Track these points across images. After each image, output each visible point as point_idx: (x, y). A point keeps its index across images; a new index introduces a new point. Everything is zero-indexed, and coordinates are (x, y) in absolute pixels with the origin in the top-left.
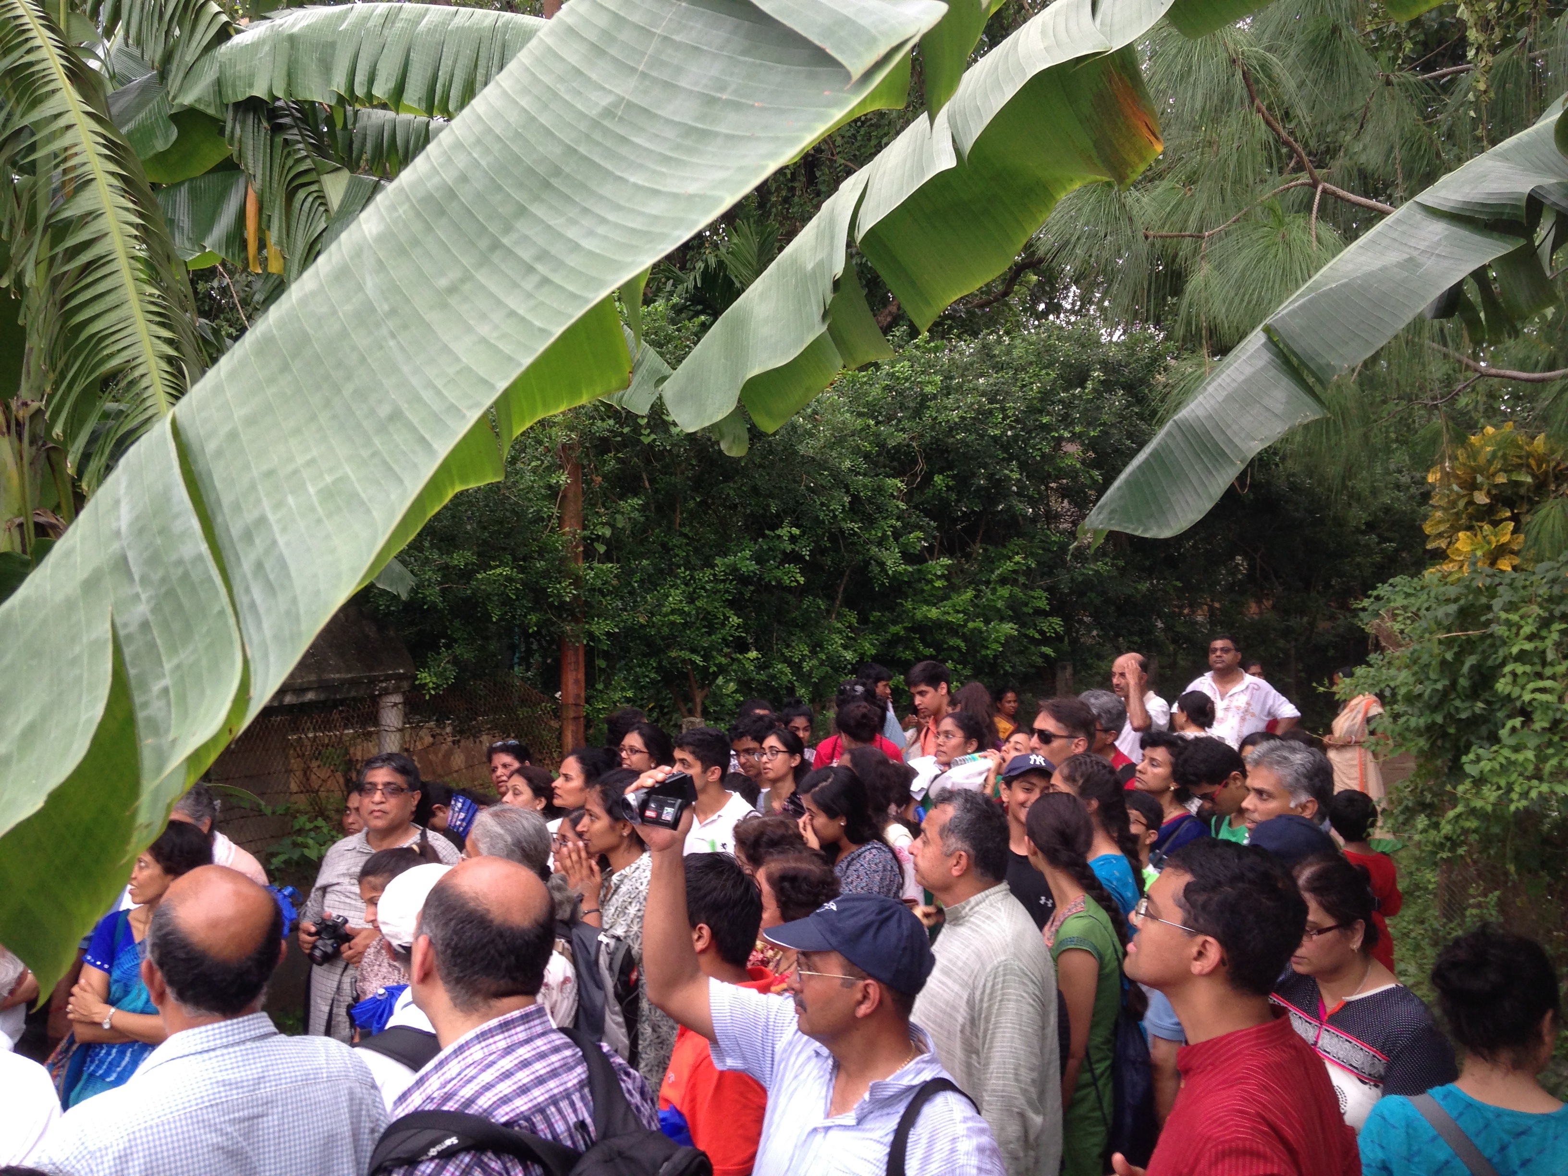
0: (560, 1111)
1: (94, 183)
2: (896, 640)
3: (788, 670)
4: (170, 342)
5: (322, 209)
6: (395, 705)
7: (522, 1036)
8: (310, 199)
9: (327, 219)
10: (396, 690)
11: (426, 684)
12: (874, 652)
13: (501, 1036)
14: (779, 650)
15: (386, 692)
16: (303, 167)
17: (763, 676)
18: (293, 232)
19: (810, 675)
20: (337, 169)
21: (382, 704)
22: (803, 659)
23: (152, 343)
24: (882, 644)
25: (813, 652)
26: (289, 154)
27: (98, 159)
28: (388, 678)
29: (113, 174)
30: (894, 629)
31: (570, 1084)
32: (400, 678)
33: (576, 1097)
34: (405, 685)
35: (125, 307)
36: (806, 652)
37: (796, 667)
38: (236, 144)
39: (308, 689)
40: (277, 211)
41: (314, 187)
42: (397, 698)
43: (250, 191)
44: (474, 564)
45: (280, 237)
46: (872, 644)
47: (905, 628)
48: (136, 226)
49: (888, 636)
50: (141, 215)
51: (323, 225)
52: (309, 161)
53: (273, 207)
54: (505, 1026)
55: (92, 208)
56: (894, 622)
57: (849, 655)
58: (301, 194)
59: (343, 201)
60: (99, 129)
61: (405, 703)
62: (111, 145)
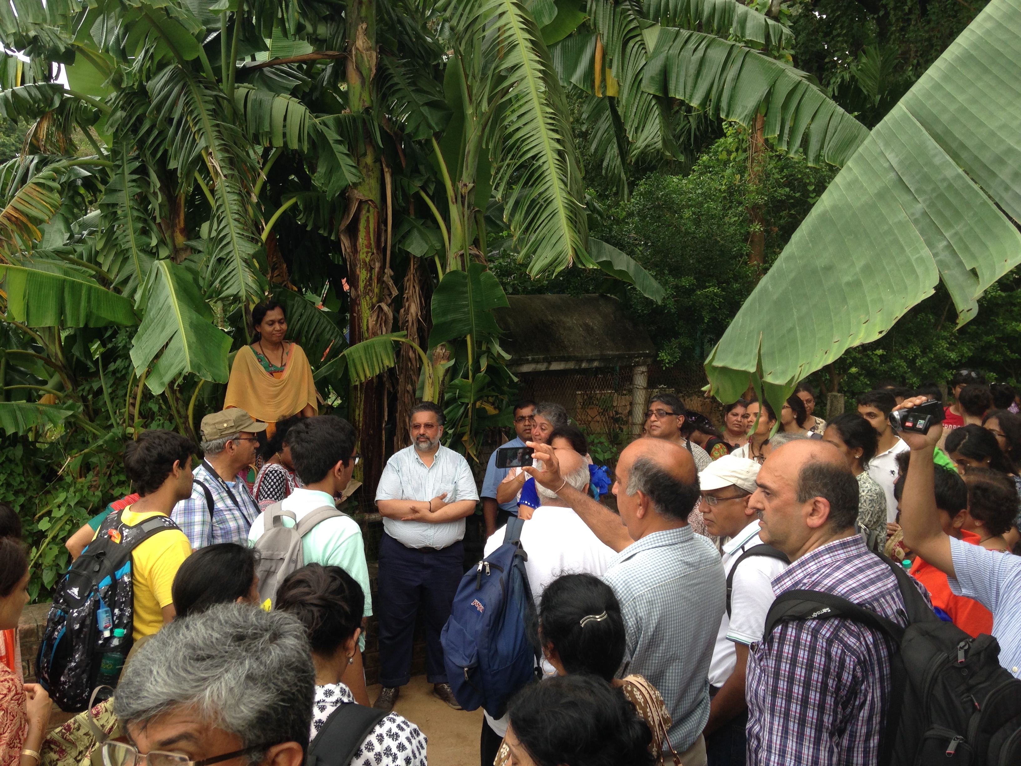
0: (886, 601)
1: (518, 48)
2: (988, 347)
3: (904, 364)
4: (558, 141)
5: (643, 51)
6: (643, 372)
7: (855, 553)
8: (637, 46)
9: (646, 58)
10: (643, 364)
11: (663, 360)
12: (970, 354)
13: (842, 551)
14: (897, 350)
15: (638, 364)
16: (632, 26)
17: (884, 367)
18: (625, 68)
19: (921, 368)
20: (652, 25)
21: (635, 372)
22: (916, 356)
23: (549, 143)
24: (976, 349)
25: (924, 353)
26: (625, 18)
27: (520, 32)
28: (639, 356)
29: (526, 39)
30: (986, 339)
31: (889, 586)
32: (646, 356)
33: (894, 594)
34: (649, 361)
35: (535, 121)
36: (918, 352)
37: (911, 363)
38: (593, 15)
39: (595, 360)
40: (616, 56)
41: (638, 38)
42: (643, 369)
43: (599, 45)
44: (693, 284)
45: (618, 72)
46: (969, 349)
47: (997, 339)
48: (540, 71)
49: (982, 344)
50: (542, 64)
51: (643, 62)
52: (635, 21)
53: (614, 54)
54: (844, 545)
55: (516, 62)
56: (988, 334)
57: (953, 355)
58: (631, 44)
59: (656, 46)
60: (519, 13)
61: (648, 372)
62: (526, 22)
